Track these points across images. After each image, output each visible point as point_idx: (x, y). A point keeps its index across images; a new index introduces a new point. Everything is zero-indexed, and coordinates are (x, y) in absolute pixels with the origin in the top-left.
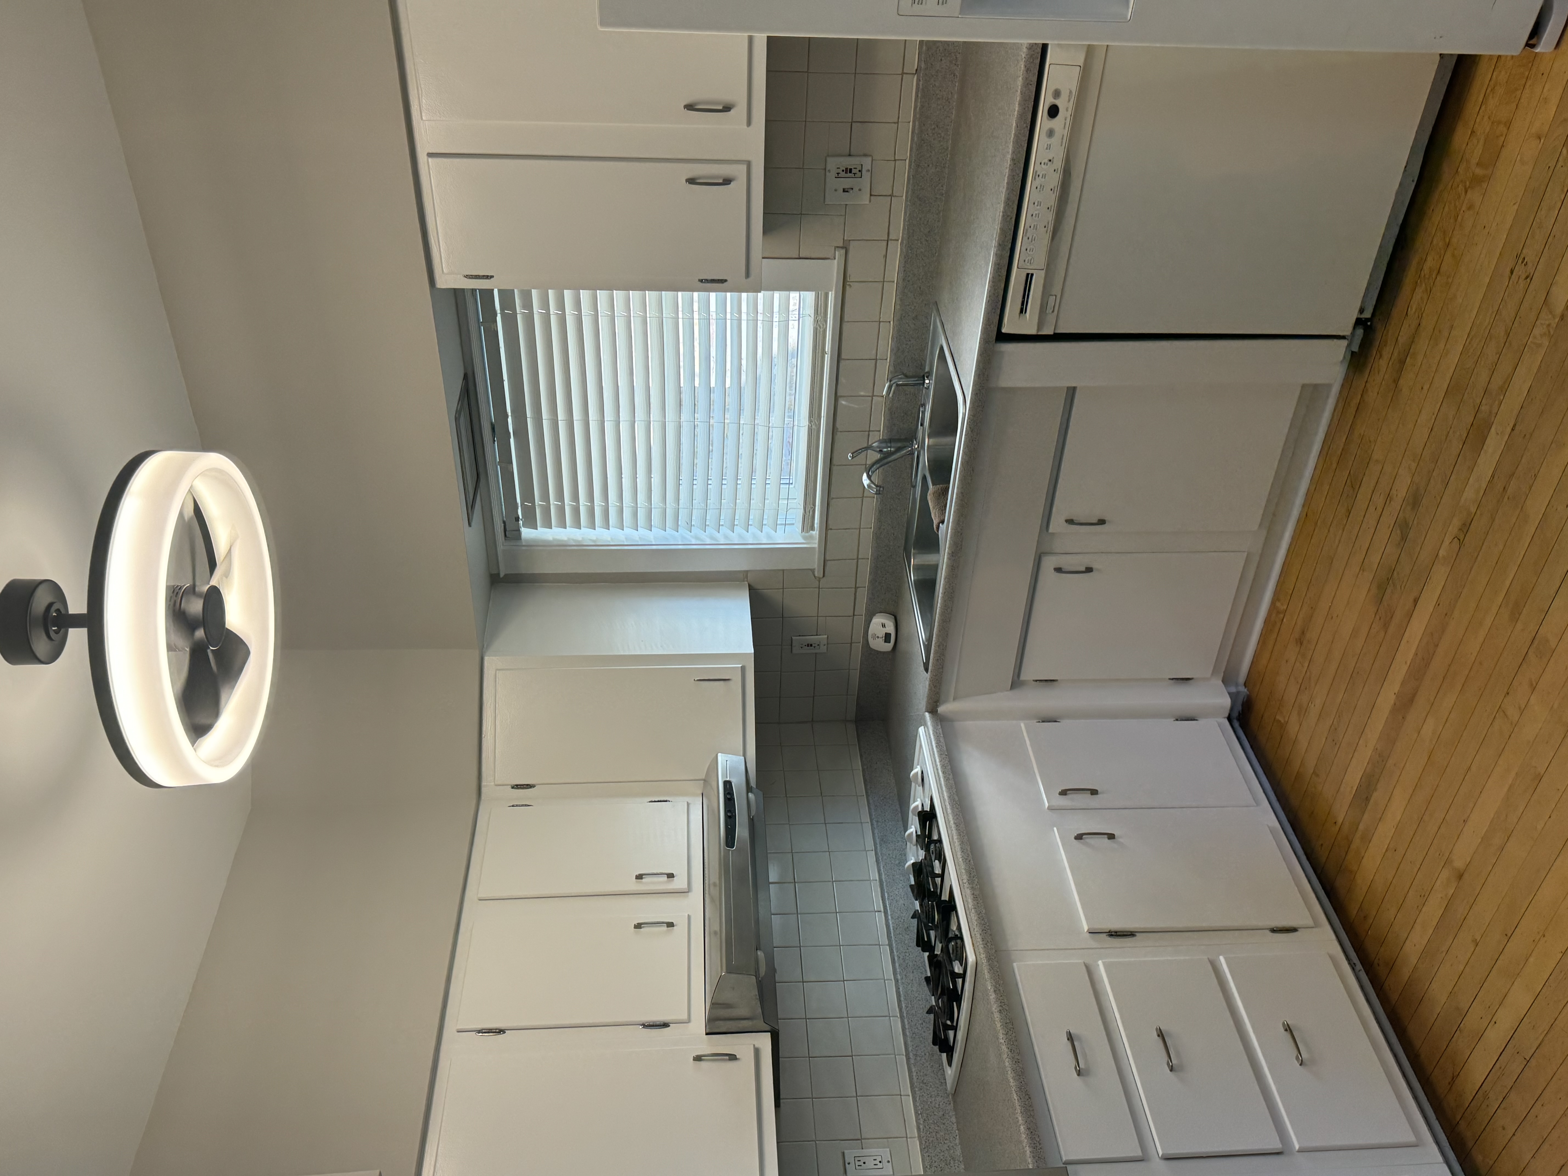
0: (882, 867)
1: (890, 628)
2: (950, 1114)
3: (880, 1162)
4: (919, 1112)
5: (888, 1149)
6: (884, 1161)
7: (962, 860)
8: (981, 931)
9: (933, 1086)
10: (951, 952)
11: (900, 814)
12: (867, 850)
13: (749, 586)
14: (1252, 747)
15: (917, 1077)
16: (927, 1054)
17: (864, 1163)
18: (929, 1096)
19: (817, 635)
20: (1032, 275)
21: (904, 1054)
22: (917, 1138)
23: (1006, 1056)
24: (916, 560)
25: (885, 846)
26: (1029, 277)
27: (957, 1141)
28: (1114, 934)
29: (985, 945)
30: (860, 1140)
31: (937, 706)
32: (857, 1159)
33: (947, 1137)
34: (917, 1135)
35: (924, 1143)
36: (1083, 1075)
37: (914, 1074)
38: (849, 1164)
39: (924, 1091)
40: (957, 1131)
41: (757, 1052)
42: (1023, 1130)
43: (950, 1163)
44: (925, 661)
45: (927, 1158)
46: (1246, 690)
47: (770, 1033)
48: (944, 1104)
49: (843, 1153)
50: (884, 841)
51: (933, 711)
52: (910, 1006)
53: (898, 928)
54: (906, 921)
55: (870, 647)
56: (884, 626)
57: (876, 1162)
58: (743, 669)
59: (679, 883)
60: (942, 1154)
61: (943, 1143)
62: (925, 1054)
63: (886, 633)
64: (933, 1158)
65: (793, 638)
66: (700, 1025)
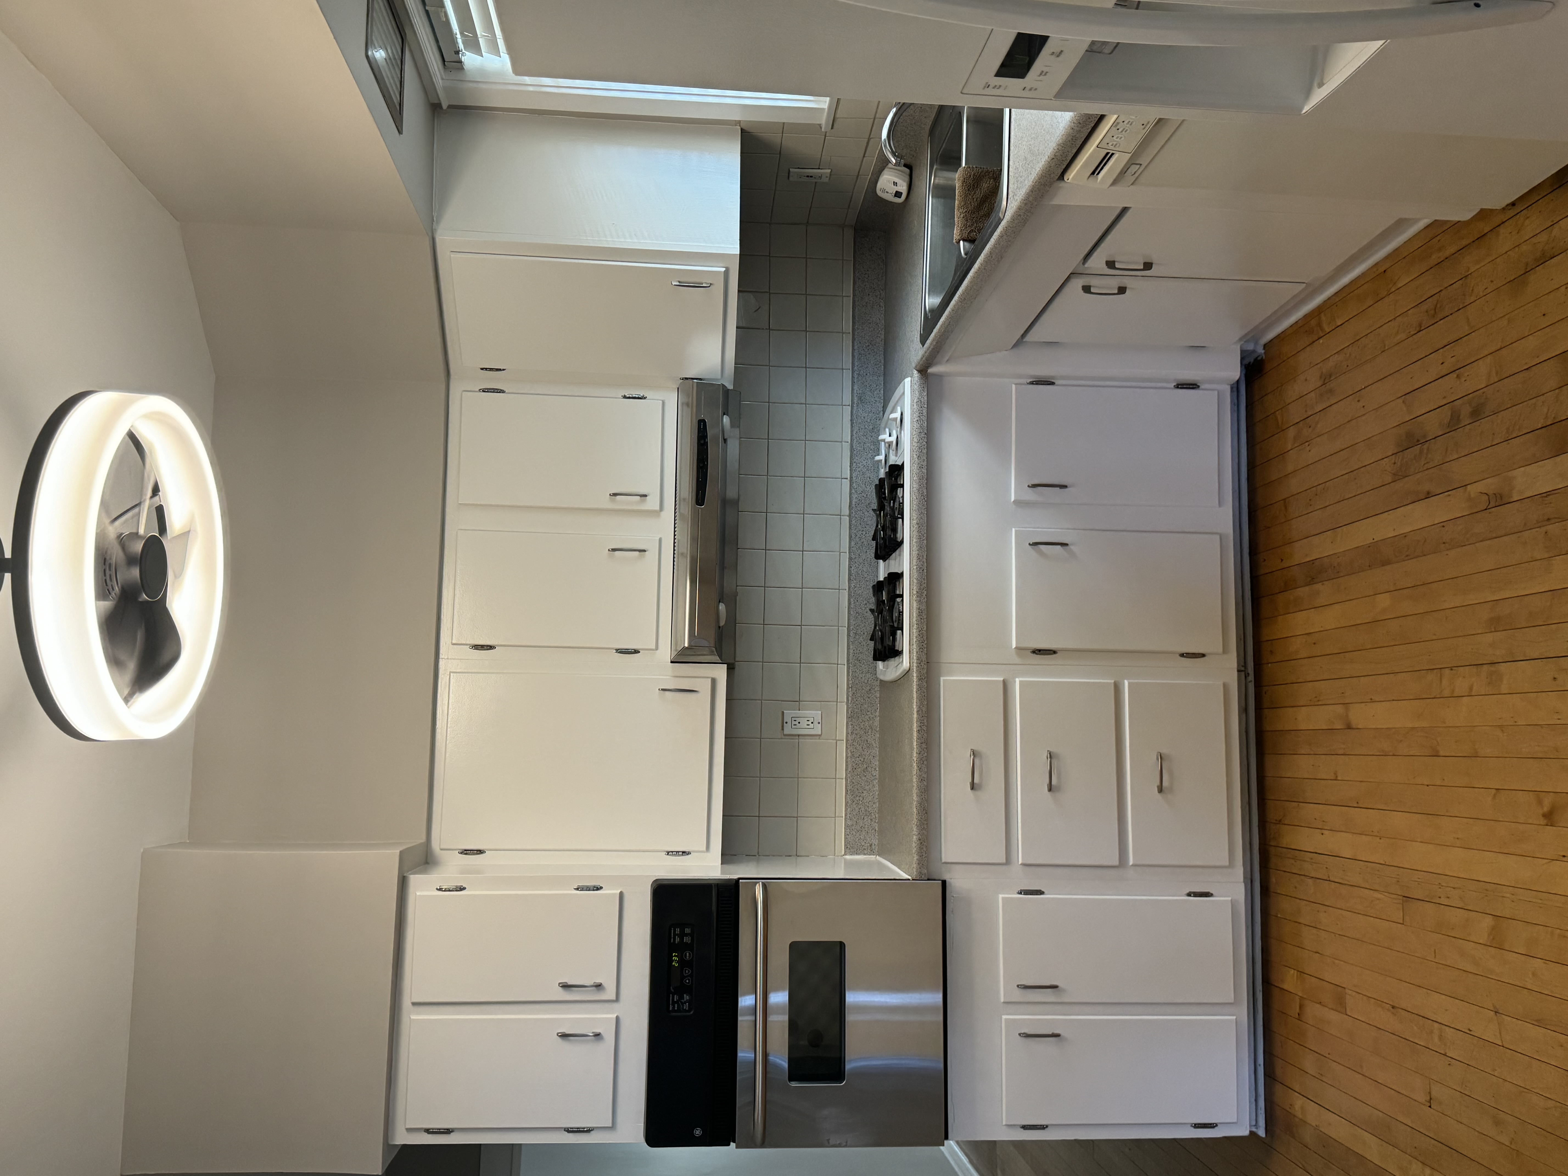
1: (903, 188)
2: (876, 689)
3: (812, 723)
4: (850, 686)
5: (820, 712)
6: (816, 723)
9: (866, 664)
13: (742, 129)
15: (854, 654)
16: (866, 633)
17: (799, 723)
18: (861, 672)
19: (819, 169)
21: (847, 627)
22: (845, 703)
25: (861, 407)
27: (877, 714)
28: (1038, 652)
30: (798, 703)
32: (793, 719)
33: (869, 709)
34: (845, 701)
35: (850, 713)
36: (975, 790)
37: (851, 651)
38: (787, 723)
39: (857, 667)
40: (878, 705)
41: (714, 682)
43: (868, 732)
45: (850, 726)
46: (1263, 352)
47: (726, 665)
48: (872, 680)
49: (783, 712)
50: (861, 401)
51: (923, 371)
52: (858, 585)
55: (877, 195)
56: (895, 184)
57: (809, 723)
58: (727, 273)
59: (652, 503)
60: (863, 723)
61: (865, 714)
62: (864, 634)
63: (896, 191)
64: (855, 727)
65: (791, 169)
66: (666, 653)
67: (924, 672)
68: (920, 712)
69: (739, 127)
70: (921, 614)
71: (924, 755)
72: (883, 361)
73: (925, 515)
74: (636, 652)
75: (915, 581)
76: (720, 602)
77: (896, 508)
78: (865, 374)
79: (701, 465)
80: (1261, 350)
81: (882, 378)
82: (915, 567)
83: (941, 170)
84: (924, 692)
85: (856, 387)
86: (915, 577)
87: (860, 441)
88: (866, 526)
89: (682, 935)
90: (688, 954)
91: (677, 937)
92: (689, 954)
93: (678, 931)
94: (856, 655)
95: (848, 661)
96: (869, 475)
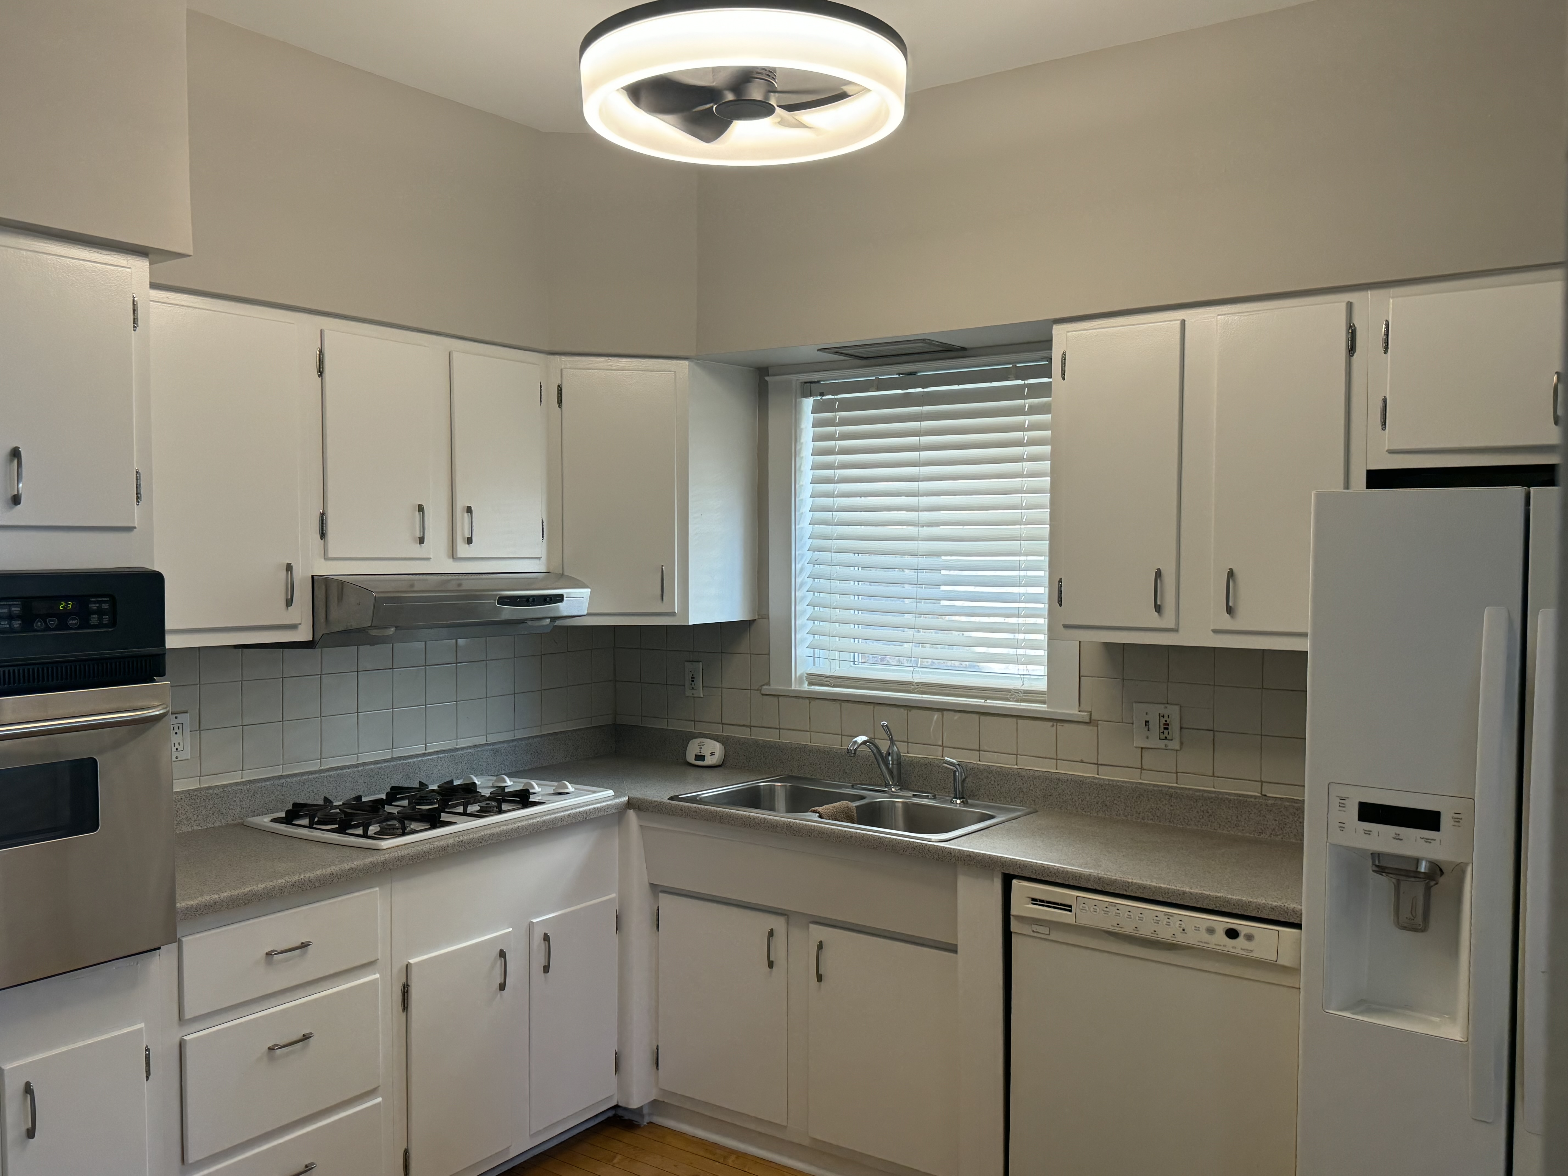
0: (470, 751)
1: (709, 761)
2: (223, 821)
3: (177, 749)
4: (225, 789)
5: (189, 758)
6: (177, 754)
7: (482, 835)
8: (412, 854)
10: (389, 823)
11: (522, 769)
12: (487, 735)
13: (754, 621)
14: (587, 1129)
15: (260, 787)
17: (176, 733)
18: (241, 799)
20: (1070, 911)
21: (283, 774)
22: (199, 786)
23: (288, 880)
24: (779, 787)
25: (491, 754)
26: (1068, 908)
28: (406, 990)
29: (397, 859)
30: (199, 728)
31: (634, 809)
32: (180, 726)
35: (194, 794)
36: (266, 958)
37: (263, 784)
38: (176, 718)
39: (247, 794)
42: (214, 897)
44: (680, 797)
45: (180, 797)
46: (645, 1124)
47: (311, 639)
49: (187, 712)
50: (496, 752)
51: (631, 804)
52: (331, 780)
53: (410, 768)
54: (416, 775)
55: (690, 740)
56: (712, 754)
57: (177, 745)
58: (673, 614)
59: (464, 549)
60: (184, 813)
62: (283, 795)
63: (705, 756)
65: (701, 663)
66: (324, 569)
68: (351, 871)
69: (757, 617)
71: (306, 886)
74: (323, 535)
76: (396, 627)
77: (487, 804)
79: (531, 600)
80: (646, 1120)
85: (505, 745)
88: (389, 777)
89: (100, 612)
90: (76, 621)
91: (97, 605)
92: (76, 624)
93: (105, 606)
94: (260, 790)
95: (251, 782)
96: (435, 772)
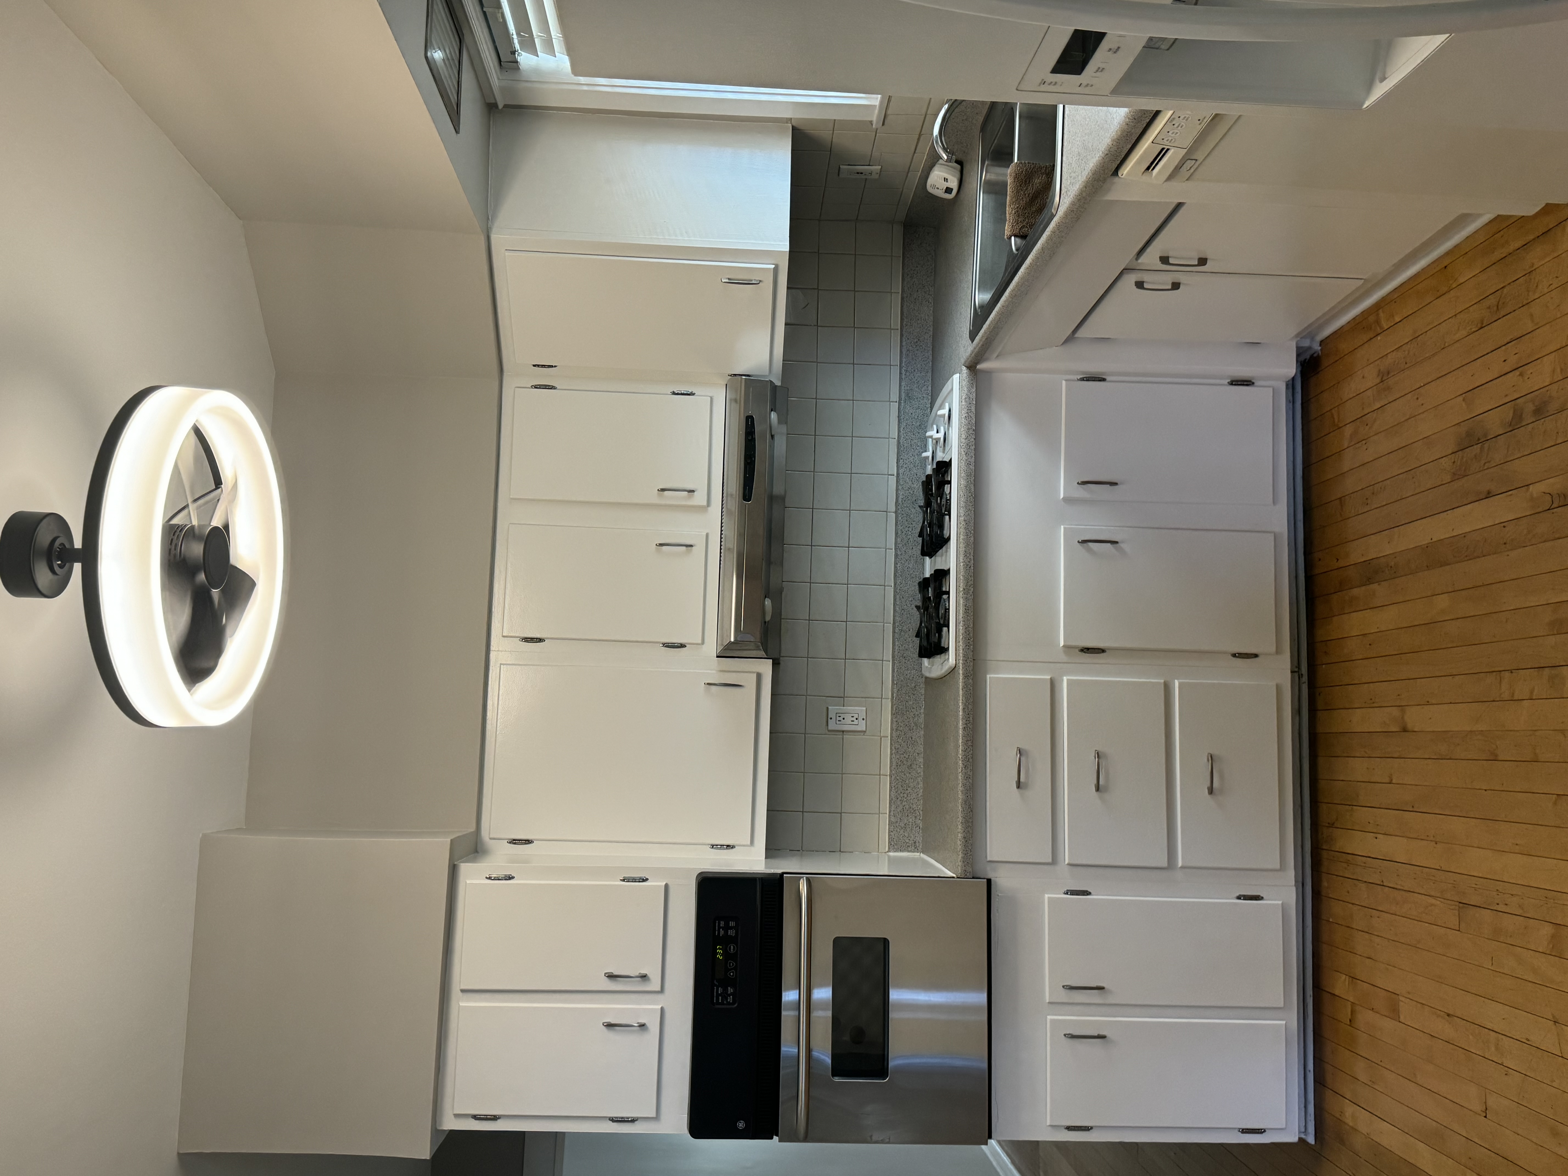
0: (902, 429)
1: (953, 184)
2: (921, 686)
3: (857, 719)
4: (895, 682)
5: (865, 708)
6: (860, 719)
9: (911, 660)
11: (931, 363)
12: (891, 400)
13: (793, 128)
15: (899, 651)
16: (911, 630)
18: (906, 669)
19: (869, 165)
22: (890, 700)
23: (960, 770)
25: (909, 403)
27: (922, 711)
28: (1086, 650)
30: (842, 698)
32: (838, 715)
33: (914, 706)
34: (890, 697)
35: (894, 709)
36: (1021, 788)
37: (897, 648)
38: (831, 719)
39: (902, 664)
40: (923, 702)
41: (759, 676)
43: (913, 729)
45: (895, 723)
46: (1320, 348)
47: (772, 660)
48: (917, 677)
49: (828, 708)
50: (909, 397)
51: (972, 367)
52: (904, 582)
55: (928, 191)
56: (946, 180)
57: (854, 719)
58: (776, 270)
59: (699, 499)
60: (907, 720)
61: (910, 711)
63: (947, 187)
64: (900, 723)
65: (841, 166)
66: (711, 647)
67: (971, 669)
68: (966, 710)
69: (790, 125)
70: (968, 611)
71: (970, 753)
72: (931, 358)
73: (972, 511)
74: (682, 646)
75: (962, 577)
76: (766, 597)
77: (943, 504)
78: (913, 370)
79: (749, 461)
80: (1317, 347)
81: (930, 374)
82: (962, 564)
83: (993, 165)
84: (970, 690)
85: (903, 384)
86: (962, 574)
87: (907, 437)
88: (912, 522)
89: (727, 928)
90: (732, 947)
91: (721, 930)
92: (734, 947)
93: (722, 924)
94: (901, 651)
95: (893, 657)
96: (915, 471)
